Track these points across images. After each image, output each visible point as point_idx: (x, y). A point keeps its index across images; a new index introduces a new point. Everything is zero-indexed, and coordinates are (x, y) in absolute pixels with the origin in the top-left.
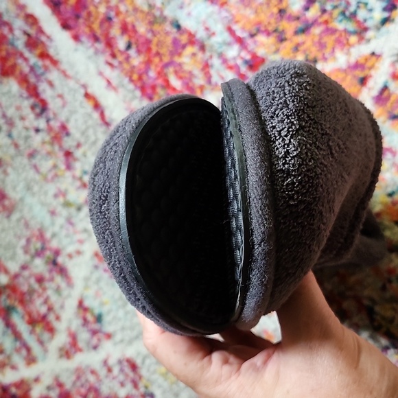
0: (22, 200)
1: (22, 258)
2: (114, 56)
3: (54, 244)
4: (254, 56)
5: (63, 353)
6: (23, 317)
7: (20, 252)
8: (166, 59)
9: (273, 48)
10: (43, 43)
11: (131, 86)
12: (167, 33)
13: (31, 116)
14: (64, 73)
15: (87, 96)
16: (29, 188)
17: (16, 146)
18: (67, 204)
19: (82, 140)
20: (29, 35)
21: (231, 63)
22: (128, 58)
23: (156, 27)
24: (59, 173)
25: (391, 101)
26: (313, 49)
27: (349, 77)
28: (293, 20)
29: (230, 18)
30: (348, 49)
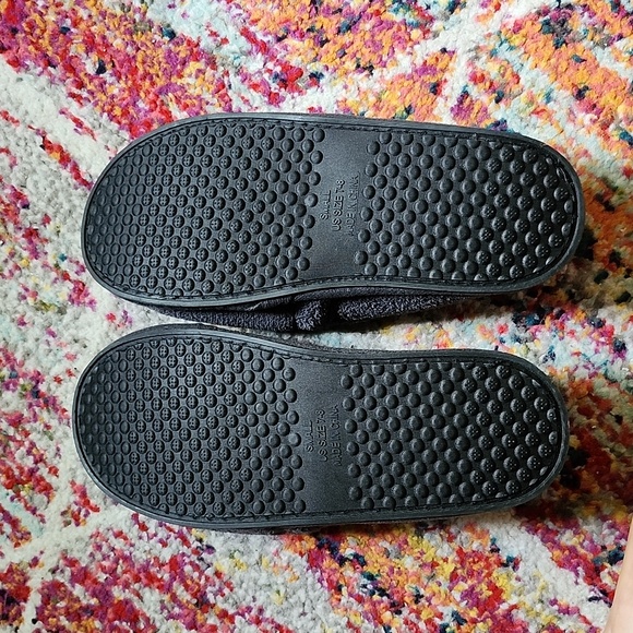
2: (81, 85)
3: (30, 366)
4: (286, 67)
5: (68, 517)
8: (160, 82)
9: (312, 55)
11: (114, 126)
12: (157, 45)
15: (46, 145)
18: (42, 307)
19: (50, 213)
21: (256, 79)
22: (102, 84)
24: (21, 263)
25: (476, 110)
26: (364, 50)
27: (418, 84)
28: (333, 13)
29: (245, 15)
30: (412, 47)
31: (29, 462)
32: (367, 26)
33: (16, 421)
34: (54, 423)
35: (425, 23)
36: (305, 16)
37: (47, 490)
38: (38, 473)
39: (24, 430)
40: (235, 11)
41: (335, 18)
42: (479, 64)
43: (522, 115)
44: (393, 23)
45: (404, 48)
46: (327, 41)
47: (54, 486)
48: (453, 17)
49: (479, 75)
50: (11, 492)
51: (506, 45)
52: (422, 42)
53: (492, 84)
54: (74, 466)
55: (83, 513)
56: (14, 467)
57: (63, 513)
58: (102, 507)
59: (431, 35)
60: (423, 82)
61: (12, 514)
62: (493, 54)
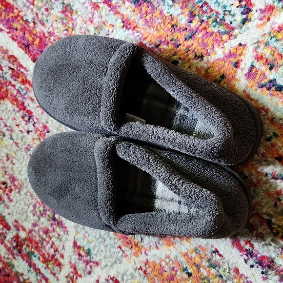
5: (69, 279)
6: (39, 259)
7: (30, 215)
10: (22, 73)
13: (23, 123)
17: (17, 144)
20: (12, 69)
25: (259, 75)
26: (198, 48)
27: (227, 63)
28: (183, 30)
29: (141, 36)
30: (223, 44)
31: (52, 251)
32: (199, 35)
33: (46, 232)
34: (62, 233)
35: (230, 31)
36: (169, 33)
37: (59, 265)
38: (56, 257)
39: (49, 236)
40: (136, 34)
41: (183, 33)
42: (260, 50)
44: (213, 33)
45: (219, 45)
46: (180, 45)
47: (62, 263)
48: (244, 27)
49: (259, 56)
50: (44, 265)
51: (274, 39)
52: (229, 41)
53: (267, 60)
54: (71, 255)
55: (75, 277)
56: (46, 253)
57: (67, 277)
58: (83, 275)
59: (233, 37)
60: (230, 62)
61: (45, 275)
62: (267, 44)
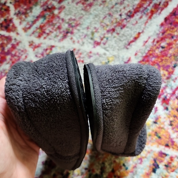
0: (91, 14)
1: (67, 18)
2: (158, 42)
3: (75, 31)
4: (169, 100)
5: (31, 43)
6: (42, 23)
7: (69, 17)
8: (160, 64)
9: (173, 107)
10: (158, 11)
11: (147, 51)
12: (171, 63)
13: (126, 12)
14: (147, 22)
15: (139, 33)
16: (96, 16)
17: (113, 7)
18: (93, 33)
19: (120, 35)
20: (159, 4)
21: (164, 91)
22: (158, 48)
23: (173, 57)
24: (105, 28)
25: (161, 158)
27: (167, 140)
31: (47, 31)
33: (59, 28)
34: (59, 38)
38: (44, 34)
39: (57, 30)
42: (176, 159)
43: (161, 174)
47: (40, 38)
49: (173, 159)
50: (39, 27)
53: (170, 163)
54: (46, 44)
56: (46, 28)
58: (35, 52)
